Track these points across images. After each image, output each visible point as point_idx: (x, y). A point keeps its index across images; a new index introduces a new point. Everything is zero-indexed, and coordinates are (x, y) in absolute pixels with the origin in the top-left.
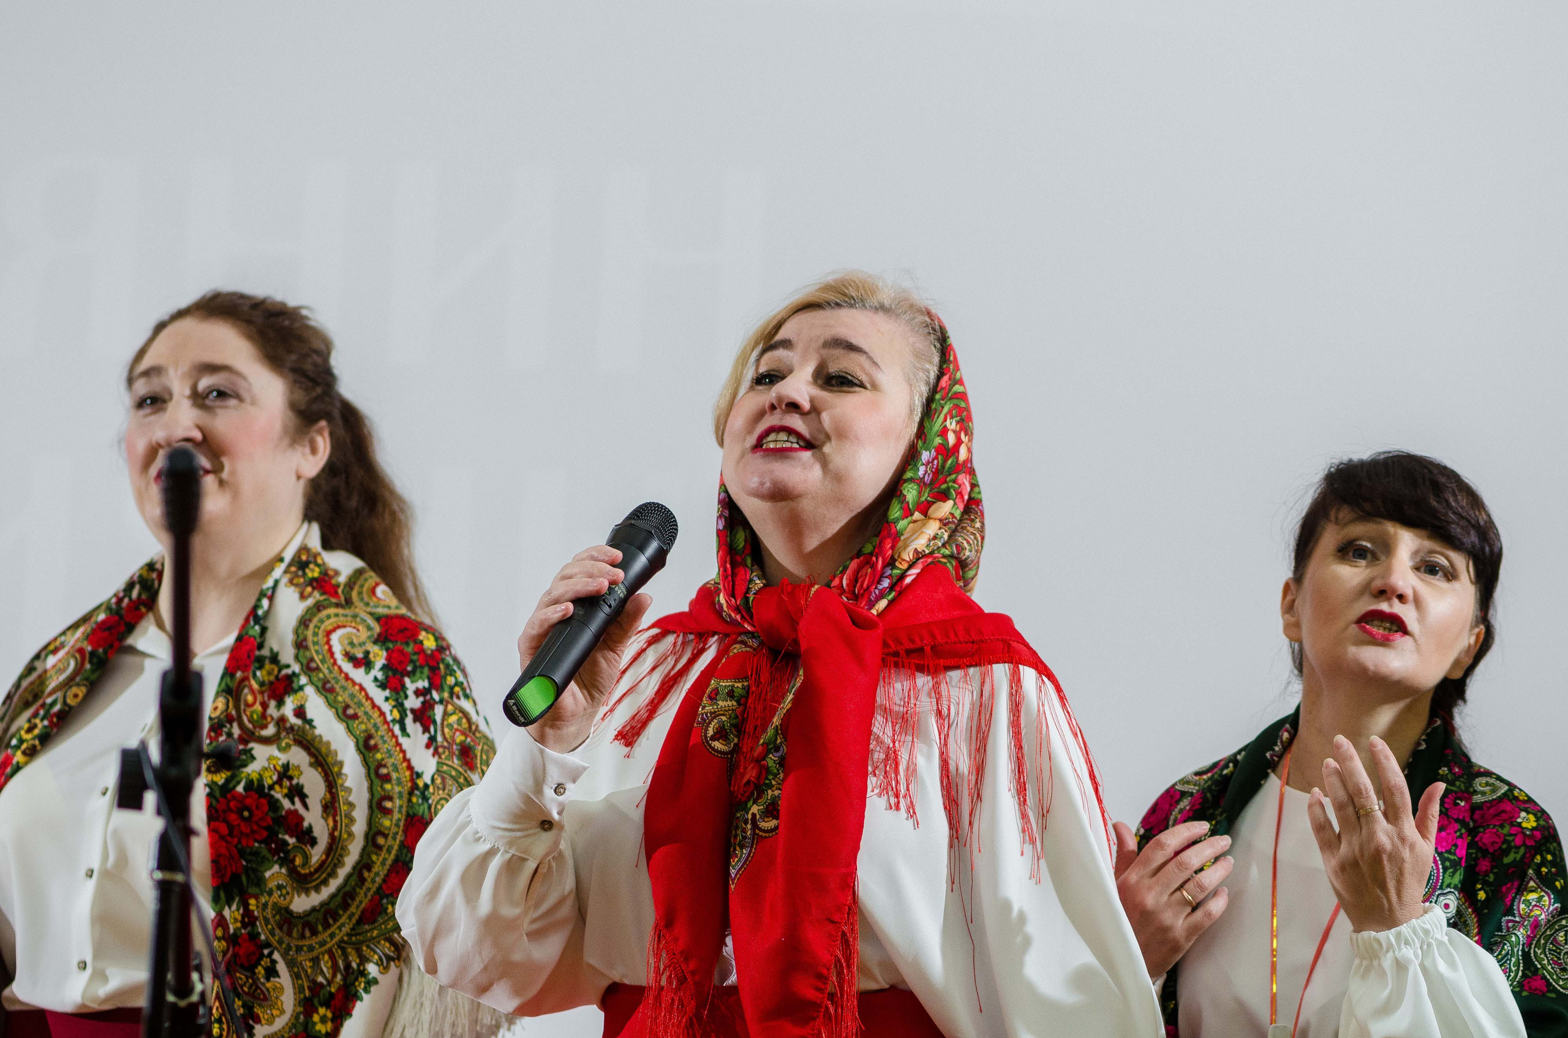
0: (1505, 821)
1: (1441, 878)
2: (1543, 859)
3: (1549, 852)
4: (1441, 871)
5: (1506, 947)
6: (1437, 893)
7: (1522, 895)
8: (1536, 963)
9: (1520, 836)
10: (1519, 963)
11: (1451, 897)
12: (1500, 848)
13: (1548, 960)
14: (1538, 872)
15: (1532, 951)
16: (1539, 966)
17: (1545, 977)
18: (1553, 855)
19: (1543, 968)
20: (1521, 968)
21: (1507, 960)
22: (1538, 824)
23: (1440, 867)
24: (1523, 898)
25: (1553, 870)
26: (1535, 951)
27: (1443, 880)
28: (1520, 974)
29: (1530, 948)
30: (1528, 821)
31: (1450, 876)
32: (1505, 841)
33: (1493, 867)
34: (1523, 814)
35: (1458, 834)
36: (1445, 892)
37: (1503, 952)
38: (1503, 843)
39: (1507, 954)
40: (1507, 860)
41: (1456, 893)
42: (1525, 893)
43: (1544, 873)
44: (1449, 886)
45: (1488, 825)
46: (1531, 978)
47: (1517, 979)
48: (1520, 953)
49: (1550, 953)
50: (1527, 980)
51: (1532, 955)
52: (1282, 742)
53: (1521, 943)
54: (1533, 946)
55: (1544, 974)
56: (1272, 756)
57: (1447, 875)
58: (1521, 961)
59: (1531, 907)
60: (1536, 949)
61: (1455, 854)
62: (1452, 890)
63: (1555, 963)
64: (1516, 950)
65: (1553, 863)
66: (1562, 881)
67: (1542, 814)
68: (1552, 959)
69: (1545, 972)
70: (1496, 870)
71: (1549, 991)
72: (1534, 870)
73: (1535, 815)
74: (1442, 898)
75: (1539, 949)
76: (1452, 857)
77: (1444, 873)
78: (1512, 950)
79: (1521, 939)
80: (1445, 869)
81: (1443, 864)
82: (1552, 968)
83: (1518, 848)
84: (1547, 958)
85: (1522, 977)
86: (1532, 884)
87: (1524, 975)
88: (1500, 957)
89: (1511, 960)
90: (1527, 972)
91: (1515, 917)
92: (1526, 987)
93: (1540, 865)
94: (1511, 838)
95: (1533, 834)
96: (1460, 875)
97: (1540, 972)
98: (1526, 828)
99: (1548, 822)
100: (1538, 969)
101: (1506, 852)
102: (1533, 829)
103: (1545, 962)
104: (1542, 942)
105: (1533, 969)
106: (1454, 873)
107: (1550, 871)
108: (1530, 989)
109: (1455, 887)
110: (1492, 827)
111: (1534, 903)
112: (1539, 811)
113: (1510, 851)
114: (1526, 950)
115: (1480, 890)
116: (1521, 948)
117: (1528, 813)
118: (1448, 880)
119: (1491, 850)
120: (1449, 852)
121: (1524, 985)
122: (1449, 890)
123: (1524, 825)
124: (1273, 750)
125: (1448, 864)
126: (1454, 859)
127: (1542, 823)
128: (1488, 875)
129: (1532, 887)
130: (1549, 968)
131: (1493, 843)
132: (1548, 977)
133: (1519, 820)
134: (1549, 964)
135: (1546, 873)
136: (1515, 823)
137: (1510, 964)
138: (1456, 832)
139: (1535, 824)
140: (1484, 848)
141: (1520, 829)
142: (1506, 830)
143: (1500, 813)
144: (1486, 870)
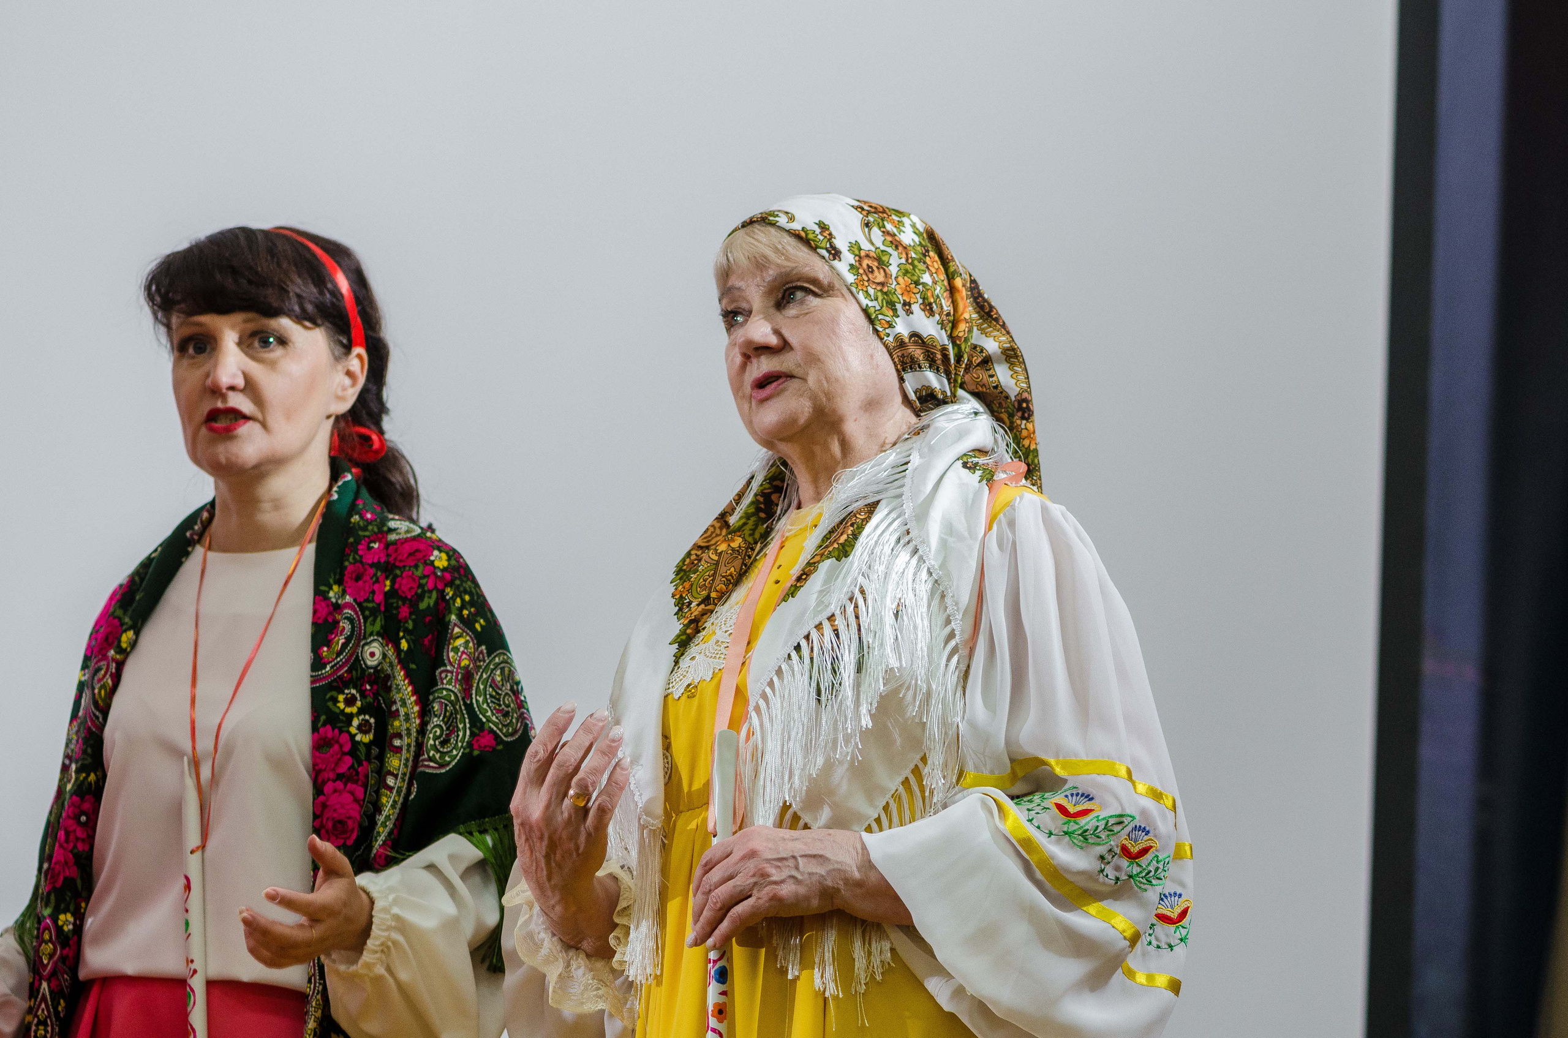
0: (419, 560)
1: (363, 628)
2: (463, 600)
3: (465, 592)
4: (362, 621)
5: (448, 708)
6: (362, 644)
7: (449, 644)
8: (481, 716)
9: (432, 578)
10: (464, 718)
11: (375, 644)
12: (416, 593)
13: (492, 711)
14: (460, 616)
15: (474, 701)
16: (484, 720)
17: (492, 729)
18: (471, 594)
19: (489, 720)
20: (468, 725)
21: (453, 718)
22: (449, 564)
23: (361, 617)
24: (451, 647)
25: (473, 610)
26: (477, 700)
27: (365, 630)
28: (468, 733)
29: (472, 699)
30: (440, 560)
31: (371, 624)
32: (421, 586)
33: (411, 613)
34: (436, 553)
35: (374, 579)
36: (368, 641)
37: (448, 714)
38: (418, 588)
39: (451, 714)
40: (423, 605)
41: (380, 639)
42: (452, 641)
43: (465, 616)
44: (371, 634)
45: (404, 566)
46: (479, 735)
47: (466, 739)
48: (463, 708)
49: (492, 702)
50: (476, 738)
51: (475, 706)
52: (202, 522)
53: (460, 698)
54: (474, 696)
55: (490, 727)
56: (192, 535)
57: (368, 624)
58: (466, 716)
59: (459, 654)
60: (478, 698)
61: (373, 601)
62: (376, 637)
63: (498, 711)
64: (458, 707)
65: (472, 603)
66: (482, 621)
67: (453, 554)
68: (495, 708)
69: (490, 724)
70: (413, 617)
71: (498, 744)
72: (456, 615)
73: (447, 554)
74: (366, 648)
75: (480, 697)
76: (370, 605)
77: (365, 622)
78: (455, 709)
79: (459, 695)
80: (366, 619)
81: (363, 614)
82: (497, 718)
83: (430, 591)
84: (490, 708)
85: (470, 736)
86: (457, 630)
87: (472, 734)
88: (446, 719)
89: (456, 718)
90: (474, 730)
91: (446, 666)
92: (475, 746)
93: (461, 609)
94: (424, 581)
95: (443, 576)
96: (381, 620)
97: (486, 727)
98: (438, 568)
99: (458, 562)
100: (483, 724)
101: (421, 597)
102: (445, 570)
103: (489, 713)
104: (482, 687)
105: (478, 724)
106: (374, 621)
107: (470, 612)
108: (479, 746)
109: (378, 634)
110: (407, 568)
111: (462, 649)
112: (450, 550)
113: (424, 597)
114: (468, 702)
115: (402, 638)
116: (462, 703)
117: (441, 551)
118: (369, 630)
119: (409, 597)
120: (367, 600)
121: (473, 745)
122: (372, 638)
123: (437, 564)
124: (193, 529)
125: (367, 613)
126: (373, 607)
127: (453, 562)
128: (407, 622)
129: (457, 633)
130: (494, 718)
131: (411, 589)
132: (495, 729)
133: (432, 558)
134: (493, 714)
135: (468, 615)
136: (428, 562)
137: (456, 722)
138: (371, 578)
139: (445, 564)
140: (404, 596)
141: (432, 568)
142: (419, 573)
143: (414, 552)
144: (406, 617)
